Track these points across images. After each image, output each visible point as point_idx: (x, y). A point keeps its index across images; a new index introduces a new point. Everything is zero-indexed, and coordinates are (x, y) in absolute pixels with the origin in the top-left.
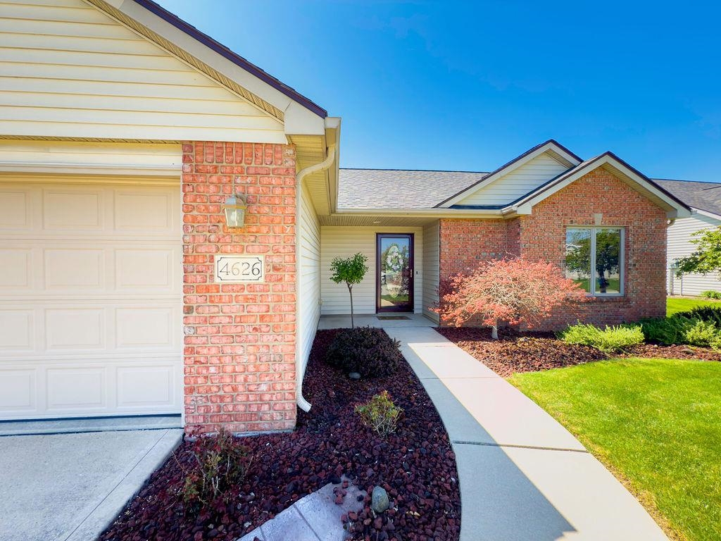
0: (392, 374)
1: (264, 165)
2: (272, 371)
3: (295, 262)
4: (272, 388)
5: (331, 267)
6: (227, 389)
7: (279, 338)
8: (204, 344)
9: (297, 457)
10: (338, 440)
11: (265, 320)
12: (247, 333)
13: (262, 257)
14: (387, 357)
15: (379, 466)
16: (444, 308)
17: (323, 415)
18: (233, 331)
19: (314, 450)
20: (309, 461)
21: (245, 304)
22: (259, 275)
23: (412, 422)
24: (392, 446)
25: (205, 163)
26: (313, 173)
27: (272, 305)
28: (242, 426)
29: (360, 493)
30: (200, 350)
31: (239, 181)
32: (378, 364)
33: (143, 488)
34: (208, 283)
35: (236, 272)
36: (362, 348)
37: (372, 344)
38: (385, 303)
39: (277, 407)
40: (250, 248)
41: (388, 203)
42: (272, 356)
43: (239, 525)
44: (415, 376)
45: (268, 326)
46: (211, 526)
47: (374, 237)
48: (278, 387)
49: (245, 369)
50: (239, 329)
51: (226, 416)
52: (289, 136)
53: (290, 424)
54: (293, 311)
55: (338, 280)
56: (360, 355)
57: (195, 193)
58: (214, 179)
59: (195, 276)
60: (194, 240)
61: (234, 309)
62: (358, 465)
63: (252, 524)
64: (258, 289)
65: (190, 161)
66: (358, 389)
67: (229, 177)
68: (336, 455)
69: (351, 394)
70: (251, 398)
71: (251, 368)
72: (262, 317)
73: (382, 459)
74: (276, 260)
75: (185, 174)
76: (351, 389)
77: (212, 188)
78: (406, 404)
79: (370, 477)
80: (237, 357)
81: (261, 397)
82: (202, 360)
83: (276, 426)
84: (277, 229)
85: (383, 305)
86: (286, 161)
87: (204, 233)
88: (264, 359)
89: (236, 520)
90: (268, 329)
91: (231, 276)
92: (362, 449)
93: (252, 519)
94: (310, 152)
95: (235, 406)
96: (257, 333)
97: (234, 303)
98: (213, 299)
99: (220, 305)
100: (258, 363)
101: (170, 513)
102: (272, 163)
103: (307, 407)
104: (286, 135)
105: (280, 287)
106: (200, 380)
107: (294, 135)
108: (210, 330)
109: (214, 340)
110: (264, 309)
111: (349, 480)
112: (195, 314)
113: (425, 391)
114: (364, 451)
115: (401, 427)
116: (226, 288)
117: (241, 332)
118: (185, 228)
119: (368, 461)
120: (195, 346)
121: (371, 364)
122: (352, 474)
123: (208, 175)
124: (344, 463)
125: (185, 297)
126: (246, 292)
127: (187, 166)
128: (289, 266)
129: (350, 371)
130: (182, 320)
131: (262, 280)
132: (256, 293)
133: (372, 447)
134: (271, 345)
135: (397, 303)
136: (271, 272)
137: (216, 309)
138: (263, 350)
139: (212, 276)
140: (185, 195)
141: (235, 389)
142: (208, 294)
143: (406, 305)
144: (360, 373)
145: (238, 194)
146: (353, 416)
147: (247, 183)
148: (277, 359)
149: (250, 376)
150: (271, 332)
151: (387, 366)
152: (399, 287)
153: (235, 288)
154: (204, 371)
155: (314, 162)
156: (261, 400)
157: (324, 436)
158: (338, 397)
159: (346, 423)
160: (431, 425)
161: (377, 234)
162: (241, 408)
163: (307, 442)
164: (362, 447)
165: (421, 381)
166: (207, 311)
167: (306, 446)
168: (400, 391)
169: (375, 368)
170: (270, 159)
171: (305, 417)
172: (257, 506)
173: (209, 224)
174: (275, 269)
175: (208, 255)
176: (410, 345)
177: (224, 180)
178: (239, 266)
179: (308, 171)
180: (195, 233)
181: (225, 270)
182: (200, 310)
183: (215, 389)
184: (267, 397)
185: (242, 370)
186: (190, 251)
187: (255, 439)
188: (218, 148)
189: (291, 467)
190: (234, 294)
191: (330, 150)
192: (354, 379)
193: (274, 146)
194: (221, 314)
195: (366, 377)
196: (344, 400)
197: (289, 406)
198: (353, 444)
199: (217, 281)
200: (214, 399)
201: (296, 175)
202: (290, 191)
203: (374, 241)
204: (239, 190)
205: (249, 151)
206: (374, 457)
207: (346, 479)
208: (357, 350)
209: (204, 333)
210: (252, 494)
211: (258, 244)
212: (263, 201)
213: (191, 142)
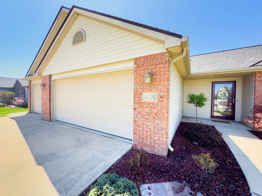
0: (216, 147)
1: (158, 61)
2: (159, 133)
3: (168, 95)
4: (159, 139)
5: (187, 97)
6: (145, 136)
7: (162, 122)
8: (139, 120)
9: (166, 166)
10: (184, 167)
11: (157, 115)
12: (151, 118)
13: (156, 93)
14: (213, 139)
15: (202, 185)
16: (256, 120)
17: (178, 155)
18: (147, 117)
19: (173, 167)
20: (171, 170)
21: (151, 109)
22: (156, 99)
23: (225, 173)
24: (210, 179)
25: (140, 64)
26: (176, 61)
27: (160, 110)
28: (149, 149)
29: (191, 191)
30: (137, 122)
31: (150, 68)
32: (208, 141)
33: (122, 157)
34: (140, 101)
35: (148, 98)
36: (200, 132)
37: (206, 131)
38: (216, 114)
39: (161, 146)
40: (153, 90)
41: (219, 68)
42: (159, 128)
43: (144, 180)
44: (230, 152)
45: (158, 117)
46: (137, 176)
47: (211, 83)
48: (161, 139)
49: (150, 131)
50: (149, 117)
51: (144, 144)
52: (167, 49)
53: (165, 154)
54: (167, 113)
55: (190, 102)
56: (198, 135)
57: (137, 73)
58: (143, 68)
59: (137, 99)
60: (137, 88)
61: (147, 110)
62: (192, 180)
63: (149, 182)
64: (155, 104)
65: (136, 64)
66: (196, 149)
67: (147, 67)
68: (182, 172)
69: (192, 150)
70: (152, 141)
71: (152, 131)
72: (156, 114)
73: (204, 182)
74: (161, 94)
75: (135, 68)
76: (193, 148)
77: (142, 71)
78: (223, 163)
79: (196, 187)
80: (148, 126)
81: (155, 141)
82: (138, 125)
83: (160, 153)
84: (162, 83)
85: (215, 115)
86: (166, 58)
87: (140, 86)
88: (157, 128)
89: (144, 178)
90: (158, 118)
91: (147, 99)
92: (194, 174)
93: (148, 180)
94: (176, 53)
95: (147, 142)
96: (154, 119)
97: (147, 108)
98: (141, 106)
99: (143, 108)
100: (154, 129)
101: (127, 167)
102: (161, 60)
103: (172, 150)
104: (166, 49)
105: (163, 104)
106: (137, 131)
107: (169, 48)
108: (140, 116)
109: (142, 119)
110: (157, 111)
111: (187, 184)
112: (136, 110)
113: (236, 160)
114: (196, 176)
115: (217, 173)
116: (145, 103)
117: (149, 118)
118: (135, 84)
119: (196, 180)
120: (136, 120)
121: (204, 140)
122: (189, 182)
123: (141, 67)
124: (185, 176)
125: (134, 105)
126: (151, 105)
127: (135, 65)
128: (166, 97)
129: (193, 141)
130: (133, 112)
131: (156, 101)
132: (154, 105)
133: (200, 175)
134: (159, 124)
135: (225, 115)
136: (160, 98)
137: (142, 110)
138: (156, 125)
139: (141, 99)
140: (135, 74)
141: (147, 136)
142: (140, 105)
143: (230, 117)
144: (198, 143)
145: (149, 72)
146: (192, 159)
147: (152, 68)
148: (161, 129)
149: (152, 133)
150: (159, 119)
151: (213, 143)
152: (226, 107)
153: (148, 103)
154: (139, 129)
155: (177, 56)
156: (155, 142)
157: (178, 163)
158: (186, 150)
159: (188, 161)
160: (237, 178)
161: (213, 82)
162: (149, 143)
163: (171, 163)
164: (195, 173)
165: (234, 155)
166: (140, 110)
167: (171, 164)
168: (219, 156)
169: (206, 142)
170: (160, 58)
171: (171, 153)
172: (150, 176)
173: (141, 83)
174: (161, 97)
175: (140, 92)
176: (229, 136)
177: (146, 68)
178: (149, 96)
179: (174, 60)
180: (137, 86)
181: (145, 97)
182: (138, 109)
183: (141, 135)
184: (157, 142)
185: (149, 130)
186: (136, 91)
187: (153, 155)
188: (144, 58)
189: (163, 169)
190: (147, 105)
191: (184, 50)
192: (195, 145)
193: (161, 54)
194: (143, 111)
195: (201, 145)
196: (189, 152)
197: (165, 147)
198: (191, 171)
199: (143, 101)
200: (141, 138)
201: (169, 63)
202: (167, 69)
203: (211, 85)
204: (150, 71)
205: (153, 57)
206: (200, 180)
207: (185, 183)
208: (197, 133)
209: (139, 117)
210: (150, 172)
211: (155, 88)
212: (157, 74)
213: (136, 58)
